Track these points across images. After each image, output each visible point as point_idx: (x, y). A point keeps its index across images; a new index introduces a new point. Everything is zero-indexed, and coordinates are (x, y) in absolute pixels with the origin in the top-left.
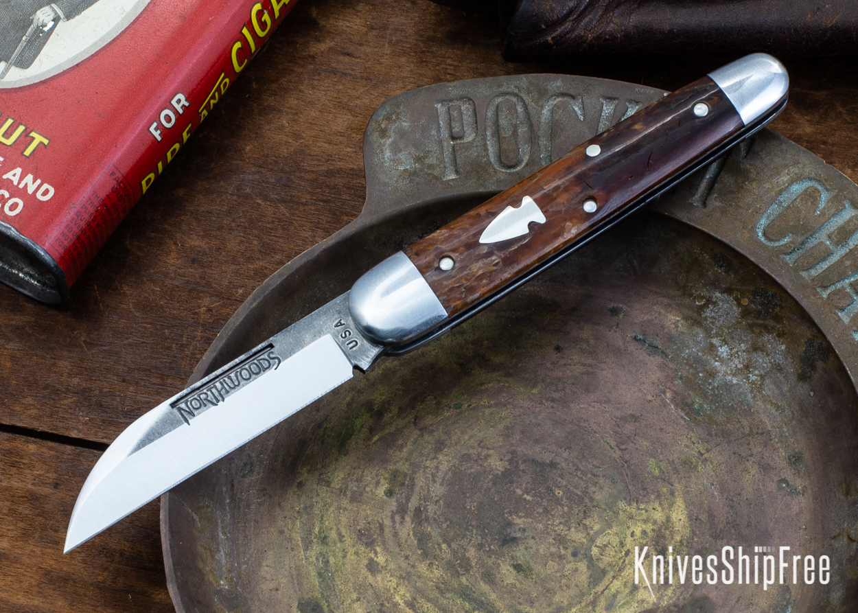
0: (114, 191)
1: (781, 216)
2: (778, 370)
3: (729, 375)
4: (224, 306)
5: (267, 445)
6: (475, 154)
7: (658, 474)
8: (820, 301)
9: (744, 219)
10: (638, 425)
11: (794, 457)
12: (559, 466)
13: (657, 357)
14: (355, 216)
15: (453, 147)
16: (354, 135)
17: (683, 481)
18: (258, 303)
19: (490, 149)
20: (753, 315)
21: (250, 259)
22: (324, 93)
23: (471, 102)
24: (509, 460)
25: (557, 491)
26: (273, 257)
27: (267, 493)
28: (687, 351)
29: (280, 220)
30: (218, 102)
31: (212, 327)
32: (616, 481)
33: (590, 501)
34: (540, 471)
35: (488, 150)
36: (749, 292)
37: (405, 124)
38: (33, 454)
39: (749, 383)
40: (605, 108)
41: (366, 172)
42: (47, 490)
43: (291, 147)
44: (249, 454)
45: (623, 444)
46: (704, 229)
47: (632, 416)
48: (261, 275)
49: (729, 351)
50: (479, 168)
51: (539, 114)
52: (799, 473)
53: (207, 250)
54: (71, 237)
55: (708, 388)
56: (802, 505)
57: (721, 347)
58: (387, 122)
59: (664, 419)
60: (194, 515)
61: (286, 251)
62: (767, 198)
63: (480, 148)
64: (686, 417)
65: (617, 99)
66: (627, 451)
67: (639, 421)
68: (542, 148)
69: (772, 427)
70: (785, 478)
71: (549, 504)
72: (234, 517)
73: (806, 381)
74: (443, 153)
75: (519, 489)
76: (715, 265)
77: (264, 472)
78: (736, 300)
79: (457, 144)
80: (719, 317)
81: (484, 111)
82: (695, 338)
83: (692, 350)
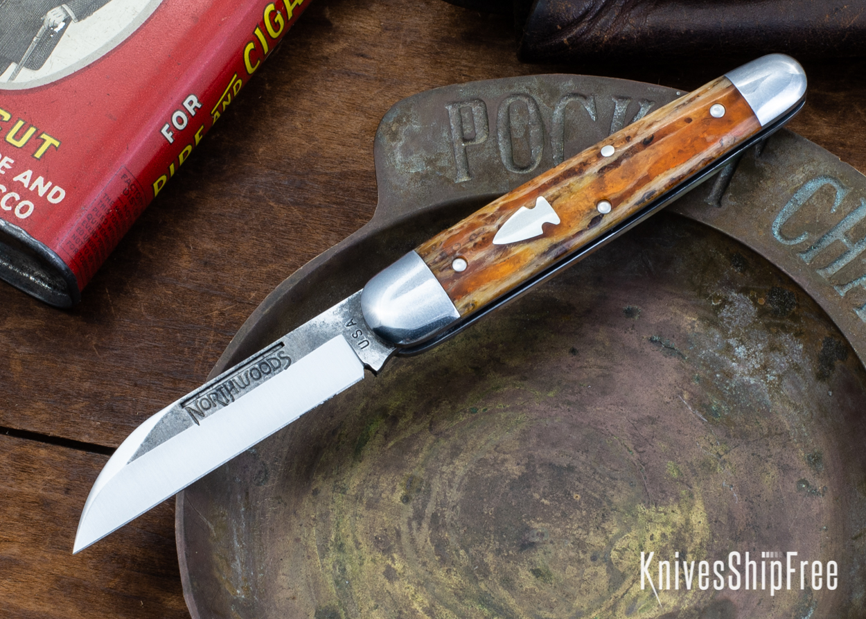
0: (126, 194)
1: (796, 214)
2: (796, 369)
3: (746, 375)
4: (237, 309)
6: (487, 156)
7: (677, 476)
8: (837, 299)
9: (759, 218)
10: (655, 427)
11: (813, 457)
12: (576, 470)
13: (673, 359)
14: (369, 218)
15: (465, 149)
16: (368, 137)
17: (702, 483)
18: (270, 309)
19: (502, 151)
20: (770, 315)
21: (262, 262)
22: (338, 94)
23: (482, 103)
24: (526, 464)
25: (575, 495)
26: (286, 260)
27: (282, 501)
28: (704, 352)
29: (293, 223)
30: (231, 104)
31: (224, 331)
32: (634, 484)
33: (608, 505)
34: (558, 475)
35: (500, 151)
36: (765, 291)
37: (416, 127)
38: (44, 459)
39: (767, 383)
40: (617, 108)
42: (57, 496)
43: (304, 148)
44: (263, 462)
45: (640, 447)
46: (719, 229)
47: (649, 418)
48: (275, 278)
49: (746, 351)
50: (491, 171)
51: (551, 115)
52: (818, 473)
53: (220, 253)
54: (83, 240)
55: (725, 389)
56: (823, 505)
57: (738, 347)
58: (398, 125)
59: (681, 421)
60: (209, 523)
61: (300, 254)
62: (782, 197)
63: (491, 150)
64: (704, 419)
65: (630, 98)
66: (645, 454)
67: (657, 423)
68: (555, 148)
69: (790, 428)
70: (804, 479)
71: (567, 508)
72: (249, 526)
73: (824, 380)
74: (455, 155)
75: (536, 494)
76: (731, 265)
77: (279, 479)
78: (752, 300)
79: (468, 146)
80: (735, 317)
81: (496, 112)
82: (711, 338)
83: (709, 351)
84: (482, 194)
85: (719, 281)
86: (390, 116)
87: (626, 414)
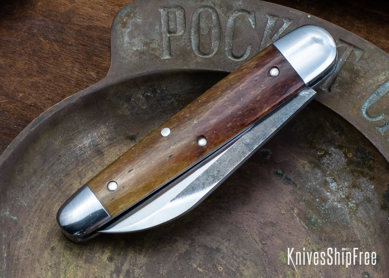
1: (378, 102)
2: (368, 201)
3: (335, 201)
5: (33, 221)
6: (183, 44)
9: (354, 102)
10: (275, 229)
12: (221, 251)
13: (290, 186)
15: (169, 38)
18: (35, 128)
19: (193, 41)
20: (354, 164)
23: (182, 10)
24: (190, 244)
25: (219, 267)
27: (31, 252)
28: (310, 184)
32: (258, 264)
33: (240, 276)
34: (209, 254)
35: (192, 42)
36: (353, 149)
37: (139, 21)
39: (348, 208)
40: (269, 22)
41: (112, 49)
44: (21, 226)
45: (264, 241)
46: (328, 106)
47: (271, 223)
49: (337, 186)
50: (185, 53)
51: (226, 22)
52: (377, 269)
55: (321, 209)
57: (332, 183)
58: (127, 18)
59: (291, 227)
62: (370, 89)
63: (186, 40)
64: (306, 227)
65: (278, 16)
66: (266, 245)
67: (276, 226)
68: (227, 43)
69: (361, 238)
70: (367, 272)
71: (213, 275)
72: (8, 266)
73: (386, 210)
74: (162, 41)
75: (194, 264)
76: (333, 130)
77: (30, 238)
78: (344, 154)
79: (171, 36)
80: (332, 163)
81: (191, 16)
82: (315, 176)
83: (313, 183)
84: (178, 68)
85: (324, 140)
86: (123, 12)
87: (256, 219)
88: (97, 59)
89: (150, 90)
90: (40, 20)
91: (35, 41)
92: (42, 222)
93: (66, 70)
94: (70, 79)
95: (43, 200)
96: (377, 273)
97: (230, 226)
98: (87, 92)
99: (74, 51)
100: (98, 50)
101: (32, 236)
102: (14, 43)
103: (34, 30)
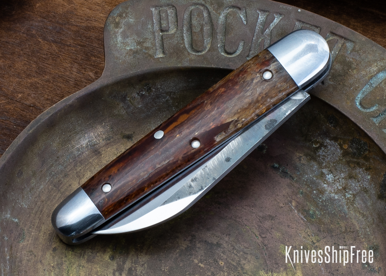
1: (371, 93)
2: (365, 191)
3: (333, 193)
5: (34, 222)
6: (176, 42)
9: (347, 93)
10: (273, 222)
11: (373, 248)
12: (222, 246)
13: (287, 179)
15: (162, 37)
18: (33, 130)
19: (186, 39)
20: (350, 155)
23: (174, 8)
24: (190, 240)
25: (220, 262)
27: (33, 254)
28: (306, 176)
32: (258, 257)
33: (242, 270)
34: (210, 249)
35: (184, 39)
36: (348, 140)
37: (132, 20)
39: (346, 199)
40: (260, 17)
41: (105, 49)
44: (22, 228)
45: (264, 234)
46: (322, 98)
47: (270, 216)
49: (333, 178)
50: (178, 51)
51: (218, 18)
52: (376, 259)
55: (319, 201)
57: (328, 175)
58: (119, 18)
59: (290, 219)
62: (363, 81)
63: (179, 38)
64: (304, 219)
65: (268, 11)
66: (266, 239)
67: (274, 220)
68: (219, 40)
69: (359, 228)
71: (215, 270)
72: (11, 268)
73: (383, 199)
74: (155, 40)
75: (196, 260)
76: (327, 122)
77: (31, 240)
78: (339, 145)
79: (164, 35)
80: (328, 155)
81: (183, 14)
82: (312, 168)
83: (310, 176)
84: (172, 66)
85: (319, 132)
86: (115, 12)
87: (255, 212)
88: (95, 59)
89: (145, 89)
90: (39, 21)
91: (33, 42)
92: (43, 224)
93: (64, 70)
94: (68, 80)
95: (43, 202)
96: (377, 262)
97: (230, 220)
98: (83, 93)
99: (72, 51)
100: (97, 51)
101: (34, 238)
102: (13, 44)
103: (33, 31)
